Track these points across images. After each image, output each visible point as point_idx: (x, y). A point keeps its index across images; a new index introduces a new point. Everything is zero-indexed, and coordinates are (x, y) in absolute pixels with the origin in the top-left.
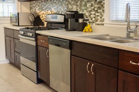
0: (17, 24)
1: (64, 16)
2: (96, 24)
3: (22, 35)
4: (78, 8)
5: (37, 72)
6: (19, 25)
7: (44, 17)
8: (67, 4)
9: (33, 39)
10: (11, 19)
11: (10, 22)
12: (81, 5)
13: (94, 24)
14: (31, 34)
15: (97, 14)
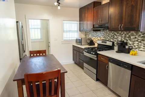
0: (81, 44)
1: (112, 43)
2: (139, 50)
3: (86, 52)
4: (123, 38)
5: (97, 75)
6: (81, 45)
7: (95, 40)
8: (113, 35)
9: (95, 56)
10: (76, 41)
11: (75, 42)
12: (125, 37)
13: (137, 50)
14: (94, 53)
15: (140, 44)
